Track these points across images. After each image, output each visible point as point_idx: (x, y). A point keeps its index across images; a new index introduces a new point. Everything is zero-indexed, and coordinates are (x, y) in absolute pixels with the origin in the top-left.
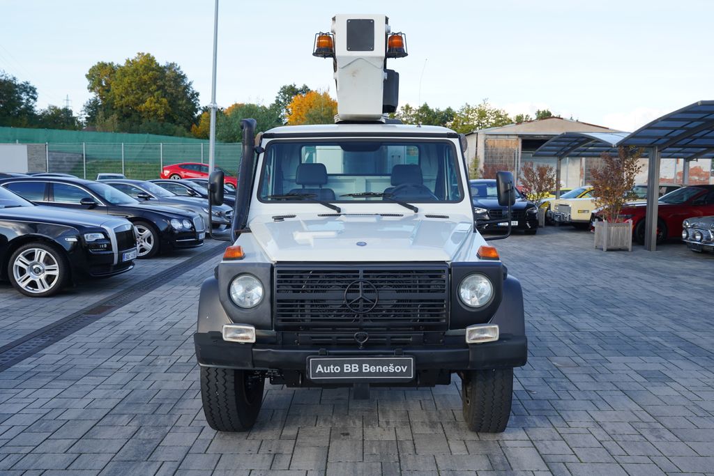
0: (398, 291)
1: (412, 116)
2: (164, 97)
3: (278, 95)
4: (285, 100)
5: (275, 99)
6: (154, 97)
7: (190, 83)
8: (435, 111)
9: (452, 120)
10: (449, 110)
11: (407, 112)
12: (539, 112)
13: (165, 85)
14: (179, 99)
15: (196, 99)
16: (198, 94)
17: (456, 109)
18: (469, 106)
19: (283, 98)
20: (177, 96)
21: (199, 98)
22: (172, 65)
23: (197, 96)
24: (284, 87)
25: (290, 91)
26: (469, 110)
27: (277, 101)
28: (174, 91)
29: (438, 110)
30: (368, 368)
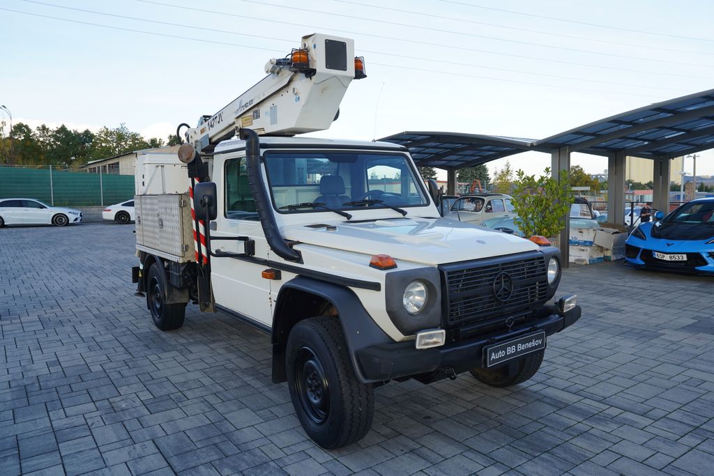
0: (521, 278)
1: (49, 136)
8: (73, 132)
9: (91, 141)
10: (87, 132)
11: (44, 133)
12: (171, 137)
17: (95, 131)
18: (107, 129)
26: (107, 132)
29: (76, 132)
30: (521, 347)
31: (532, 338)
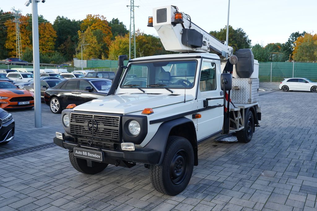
0: (105, 125)
2: (236, 43)
3: (289, 38)
4: (293, 40)
5: (288, 39)
6: (231, 43)
7: (247, 36)
13: (236, 38)
14: (242, 44)
15: (250, 43)
16: (250, 41)
19: (292, 39)
20: (241, 42)
21: (251, 42)
22: (240, 29)
23: (250, 42)
24: (293, 34)
25: (296, 35)
27: (289, 41)
28: (240, 40)
30: (89, 155)
31: (96, 153)
